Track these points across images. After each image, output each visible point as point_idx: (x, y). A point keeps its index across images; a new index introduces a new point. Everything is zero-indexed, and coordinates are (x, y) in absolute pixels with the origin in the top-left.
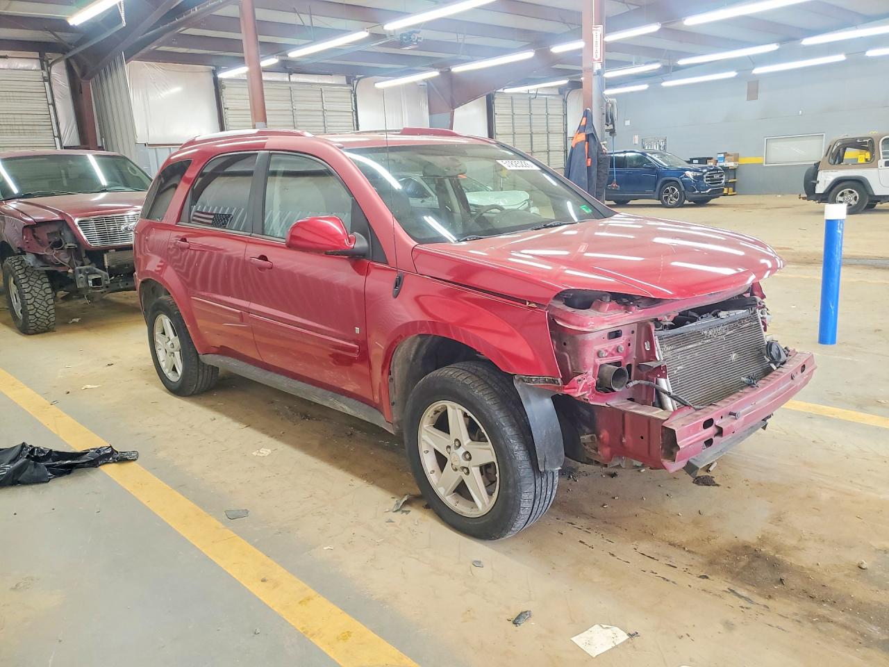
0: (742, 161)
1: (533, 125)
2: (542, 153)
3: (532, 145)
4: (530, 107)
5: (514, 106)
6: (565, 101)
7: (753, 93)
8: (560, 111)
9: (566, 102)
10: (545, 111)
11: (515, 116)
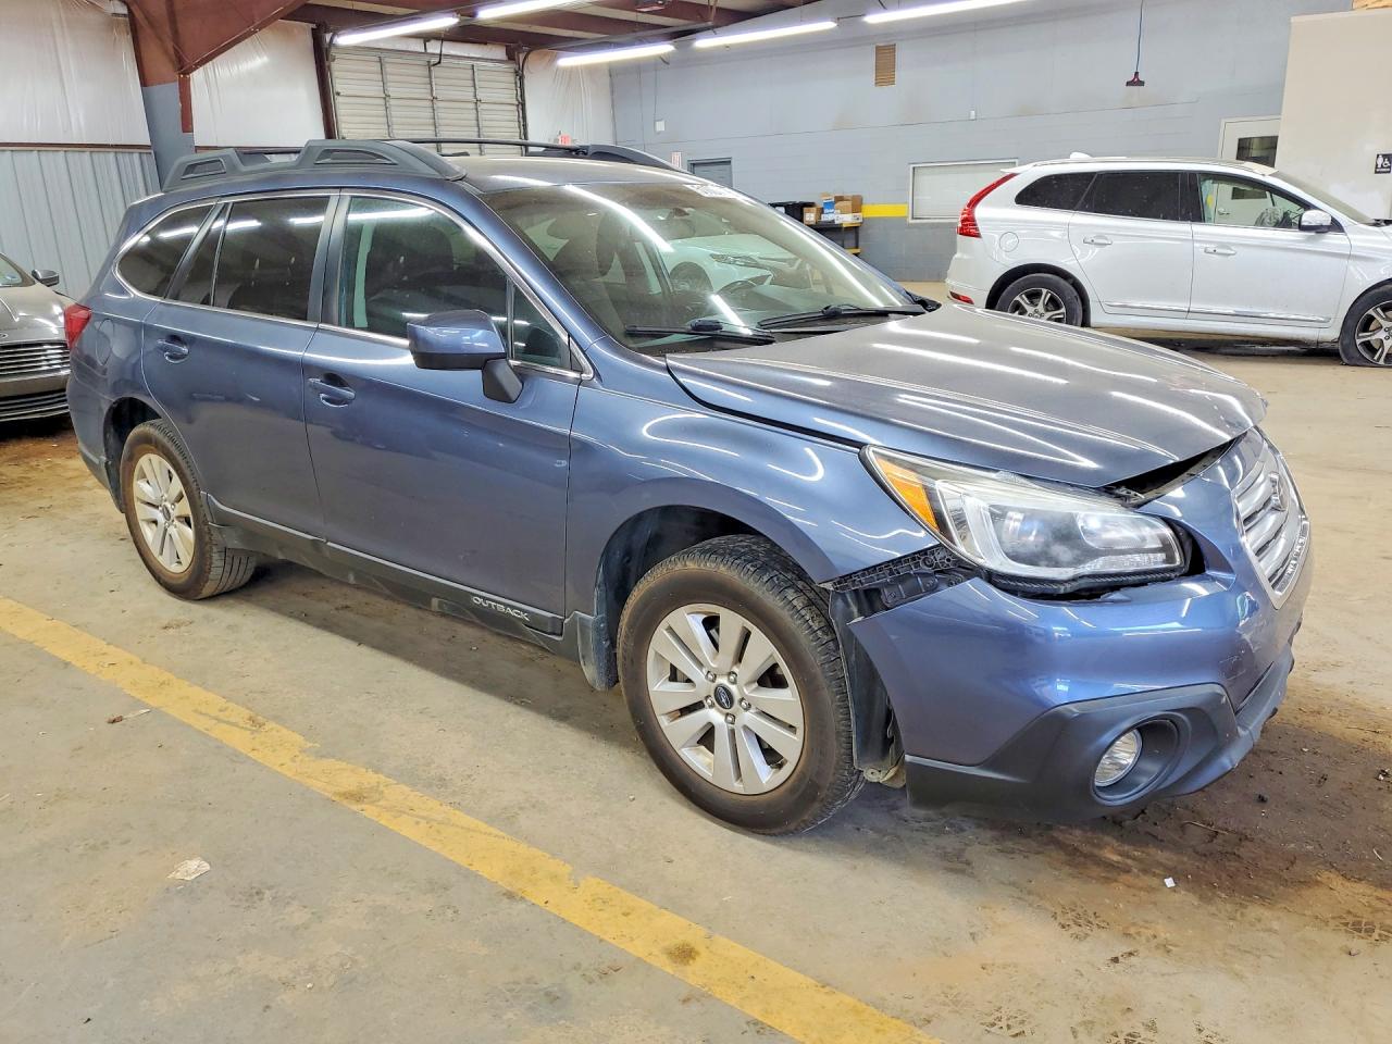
0: (870, 211)
1: (440, 122)
4: (430, 84)
5: (388, 78)
6: (519, 75)
7: (885, 69)
8: (510, 96)
10: (472, 94)
11: (392, 102)
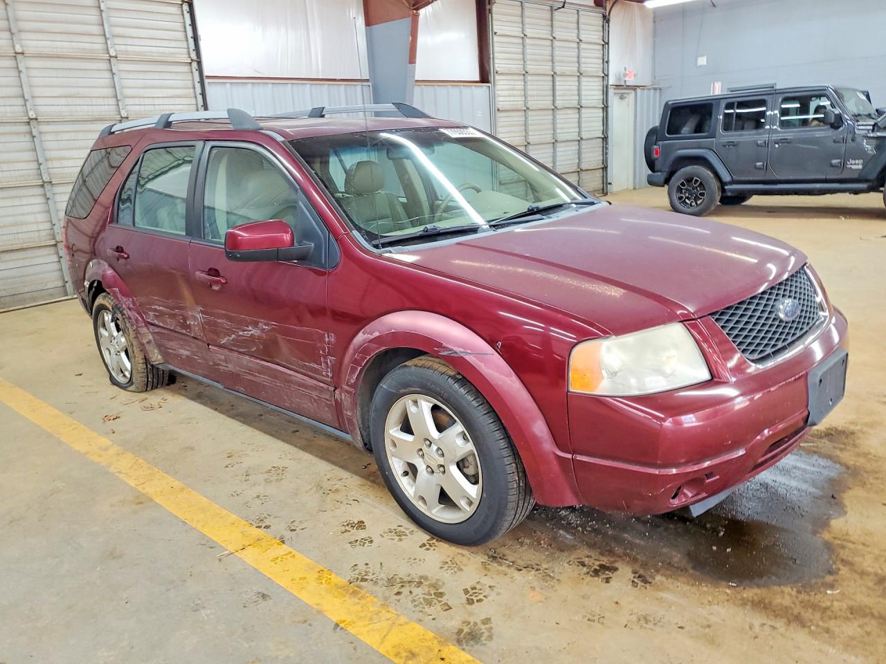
1: (557, 58)
2: (570, 111)
3: (554, 95)
4: (552, 26)
5: (527, 20)
6: (606, 19)
8: (596, 37)
9: (608, 21)
10: (576, 35)
11: (528, 41)
